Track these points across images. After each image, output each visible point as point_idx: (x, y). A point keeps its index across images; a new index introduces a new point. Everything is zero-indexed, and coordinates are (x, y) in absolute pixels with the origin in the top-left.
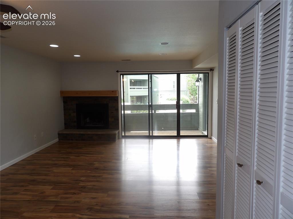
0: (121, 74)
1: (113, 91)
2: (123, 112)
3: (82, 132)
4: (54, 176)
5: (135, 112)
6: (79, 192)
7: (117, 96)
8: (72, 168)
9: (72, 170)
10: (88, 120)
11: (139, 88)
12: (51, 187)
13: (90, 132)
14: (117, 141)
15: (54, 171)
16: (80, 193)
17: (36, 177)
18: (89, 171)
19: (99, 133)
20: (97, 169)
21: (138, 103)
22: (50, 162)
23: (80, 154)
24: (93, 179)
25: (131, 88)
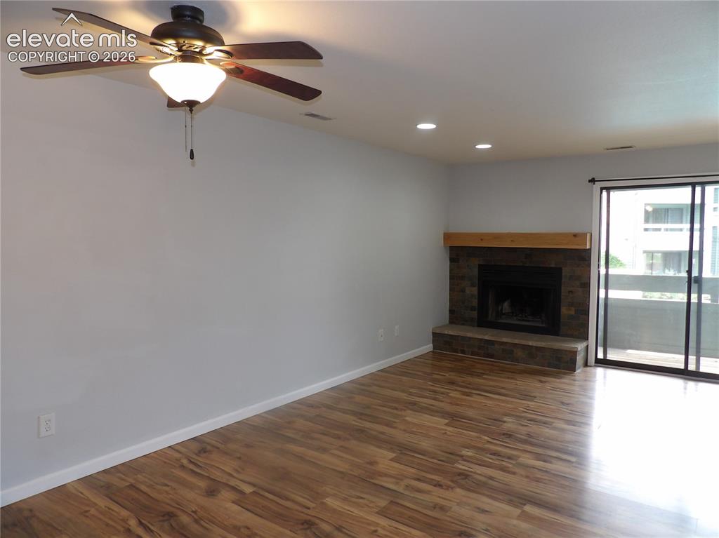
0: (602, 189)
1: (575, 235)
2: (602, 292)
3: (488, 335)
4: (405, 430)
5: (655, 296)
6: (450, 483)
7: (588, 248)
8: (447, 421)
9: (446, 425)
10: (506, 306)
11: (672, 230)
12: (393, 455)
13: (507, 338)
14: (578, 371)
15: (407, 418)
16: (452, 488)
17: (367, 425)
18: (486, 438)
19: (530, 343)
20: (508, 435)
21: (667, 271)
22: (403, 396)
23: (474, 389)
24: (491, 461)
25: (646, 230)
